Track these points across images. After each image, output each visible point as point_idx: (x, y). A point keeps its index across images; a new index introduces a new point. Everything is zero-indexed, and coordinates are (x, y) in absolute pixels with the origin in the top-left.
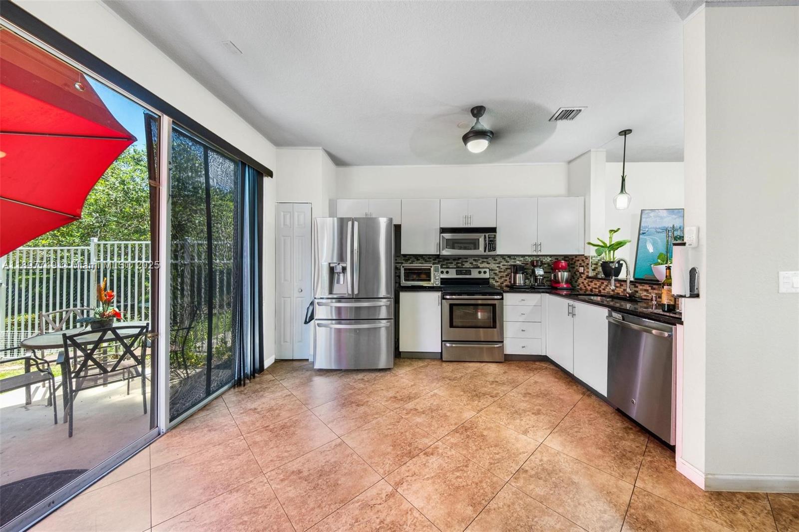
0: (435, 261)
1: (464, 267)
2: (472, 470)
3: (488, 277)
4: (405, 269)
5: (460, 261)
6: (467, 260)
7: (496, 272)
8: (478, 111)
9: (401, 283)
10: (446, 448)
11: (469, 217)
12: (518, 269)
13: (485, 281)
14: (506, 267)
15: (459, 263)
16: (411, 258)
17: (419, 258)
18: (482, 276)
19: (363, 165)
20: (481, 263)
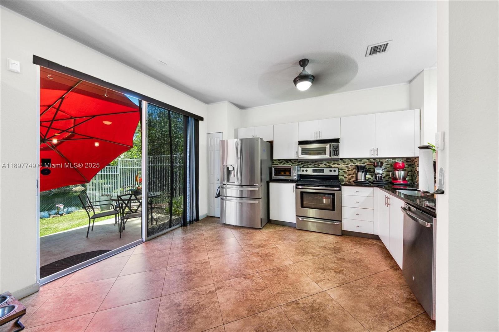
0: (299, 163)
1: (319, 167)
2: (264, 293)
3: (337, 174)
4: (275, 169)
5: (316, 163)
6: (322, 162)
7: (345, 171)
8: (303, 63)
9: (272, 177)
10: (259, 277)
11: (319, 132)
12: (359, 169)
13: (336, 177)
14: (354, 167)
15: (316, 164)
16: (283, 161)
17: (288, 161)
18: (333, 173)
19: (255, 107)
20: (332, 164)
